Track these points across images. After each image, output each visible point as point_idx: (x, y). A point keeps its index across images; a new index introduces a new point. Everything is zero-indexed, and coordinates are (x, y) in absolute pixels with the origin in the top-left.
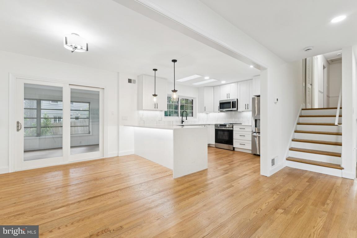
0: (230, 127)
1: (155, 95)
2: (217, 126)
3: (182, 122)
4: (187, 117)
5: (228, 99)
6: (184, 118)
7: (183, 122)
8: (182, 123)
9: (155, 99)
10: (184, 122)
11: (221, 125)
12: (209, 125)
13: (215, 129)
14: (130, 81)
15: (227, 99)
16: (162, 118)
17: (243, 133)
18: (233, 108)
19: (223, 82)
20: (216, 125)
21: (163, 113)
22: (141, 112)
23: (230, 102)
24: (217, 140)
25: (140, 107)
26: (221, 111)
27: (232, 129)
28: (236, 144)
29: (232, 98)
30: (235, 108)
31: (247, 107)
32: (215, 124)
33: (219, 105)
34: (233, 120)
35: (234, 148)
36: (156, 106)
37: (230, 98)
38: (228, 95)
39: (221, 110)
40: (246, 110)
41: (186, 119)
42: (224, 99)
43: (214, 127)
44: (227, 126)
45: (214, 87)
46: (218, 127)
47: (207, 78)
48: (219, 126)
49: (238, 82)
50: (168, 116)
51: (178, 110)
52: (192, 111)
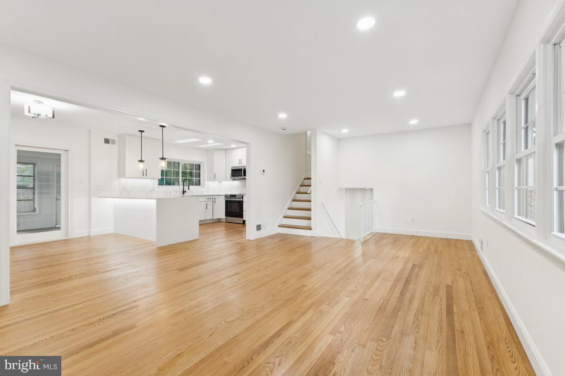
0: (240, 198)
1: (141, 161)
3: (184, 192)
4: (190, 186)
5: (240, 165)
6: (186, 188)
8: (184, 194)
9: (141, 165)
10: (186, 192)
11: (232, 196)
12: (220, 195)
13: (226, 201)
14: (107, 141)
16: (154, 188)
18: (244, 176)
19: (233, 146)
20: (226, 196)
21: (157, 182)
22: (123, 180)
23: (241, 170)
24: (228, 213)
25: (121, 174)
26: (234, 180)
27: (242, 200)
28: (246, 217)
29: (244, 164)
33: (230, 172)
35: (244, 221)
36: (145, 174)
37: (242, 165)
38: (240, 161)
39: (233, 178)
41: (189, 189)
42: (236, 165)
43: (224, 198)
44: (237, 197)
45: (226, 150)
47: (210, 141)
48: (229, 197)
50: (164, 186)
51: (178, 178)
52: (199, 178)
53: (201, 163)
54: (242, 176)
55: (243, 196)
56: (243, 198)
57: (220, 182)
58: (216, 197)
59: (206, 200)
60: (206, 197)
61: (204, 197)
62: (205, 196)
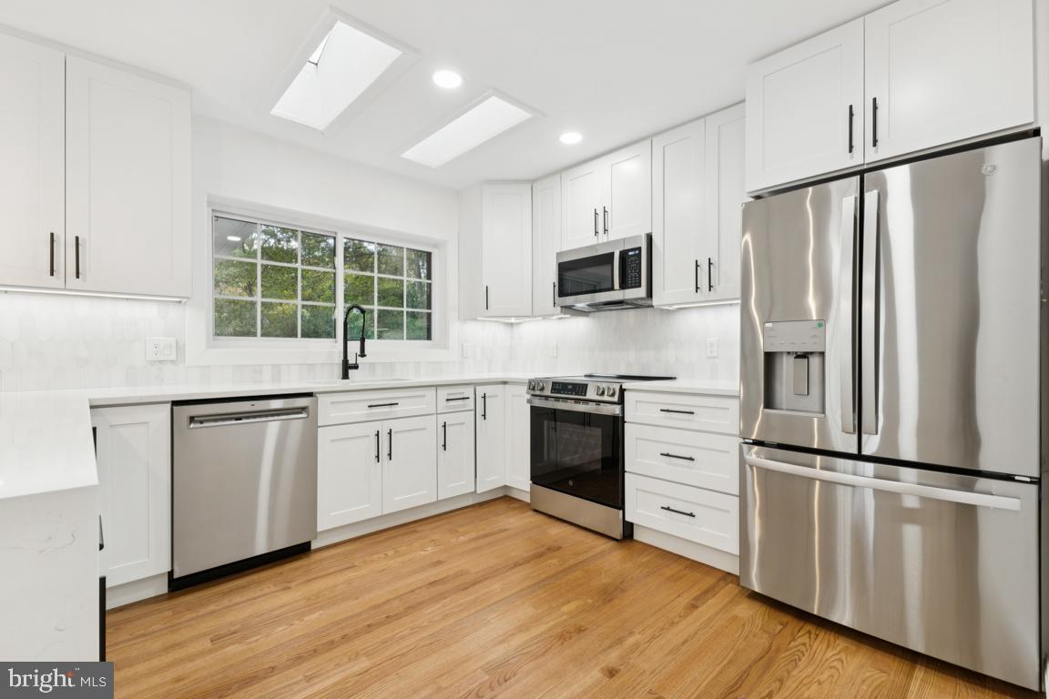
0: (606, 398)
2: (538, 393)
3: (347, 368)
4: (367, 342)
5: (603, 238)
6: (354, 348)
7: (351, 372)
8: (345, 376)
10: (356, 367)
11: (561, 388)
12: (505, 383)
13: (533, 408)
15: (592, 241)
16: (180, 348)
17: (679, 440)
18: (623, 286)
20: (534, 386)
23: (608, 258)
26: (568, 309)
27: (616, 410)
28: (641, 505)
29: (623, 233)
30: (640, 286)
31: (704, 276)
32: (530, 382)
33: (552, 276)
35: (629, 528)
37: (613, 236)
38: (601, 219)
39: (569, 300)
40: (700, 298)
41: (366, 354)
42: (581, 240)
43: (523, 394)
44: (591, 394)
45: (532, 182)
46: (547, 398)
48: (548, 392)
49: (650, 137)
50: (254, 338)
51: (334, 305)
52: (429, 311)
53: (435, 246)
54: (612, 289)
55: (622, 391)
56: (621, 402)
57: (512, 324)
58: (488, 390)
59: (442, 404)
60: (443, 393)
61: (432, 392)
62: (437, 386)
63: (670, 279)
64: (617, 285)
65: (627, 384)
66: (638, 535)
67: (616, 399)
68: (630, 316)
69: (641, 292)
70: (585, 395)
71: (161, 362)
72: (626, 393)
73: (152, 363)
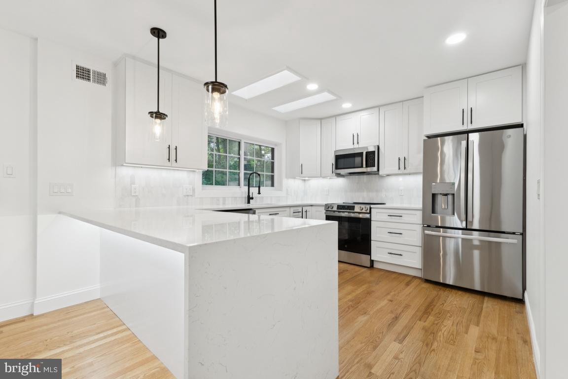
0: (363, 211)
1: (159, 115)
2: (330, 209)
3: (249, 199)
4: (261, 188)
5: (356, 146)
6: (254, 191)
7: (251, 200)
8: (249, 202)
9: (157, 126)
10: (252, 198)
11: (342, 207)
12: (312, 206)
13: (326, 216)
14: (83, 73)
15: (352, 147)
16: (194, 190)
17: (395, 227)
18: (367, 166)
20: (328, 208)
21: (199, 178)
22: (125, 172)
23: (361, 154)
25: (118, 159)
26: (339, 175)
27: (368, 216)
28: (379, 253)
29: (367, 144)
30: (374, 166)
31: (403, 164)
32: (326, 205)
33: (332, 160)
34: (365, 194)
35: (372, 262)
36: (172, 155)
37: (361, 145)
38: (356, 138)
39: (339, 171)
40: (400, 172)
41: (259, 193)
42: (346, 146)
43: (323, 211)
44: (357, 209)
45: (321, 119)
46: (334, 211)
48: (335, 209)
49: (379, 107)
50: (212, 186)
51: (238, 171)
52: (273, 174)
53: (276, 145)
54: (362, 167)
55: (370, 208)
56: (370, 213)
57: (305, 180)
58: (308, 208)
59: (292, 214)
60: (292, 210)
61: (288, 209)
62: (290, 207)
63: (387, 163)
64: (364, 166)
65: (372, 206)
66: (376, 265)
67: (368, 211)
68: (365, 178)
69: (375, 169)
70: (354, 210)
71: (188, 196)
72: (372, 209)
73: (185, 196)
